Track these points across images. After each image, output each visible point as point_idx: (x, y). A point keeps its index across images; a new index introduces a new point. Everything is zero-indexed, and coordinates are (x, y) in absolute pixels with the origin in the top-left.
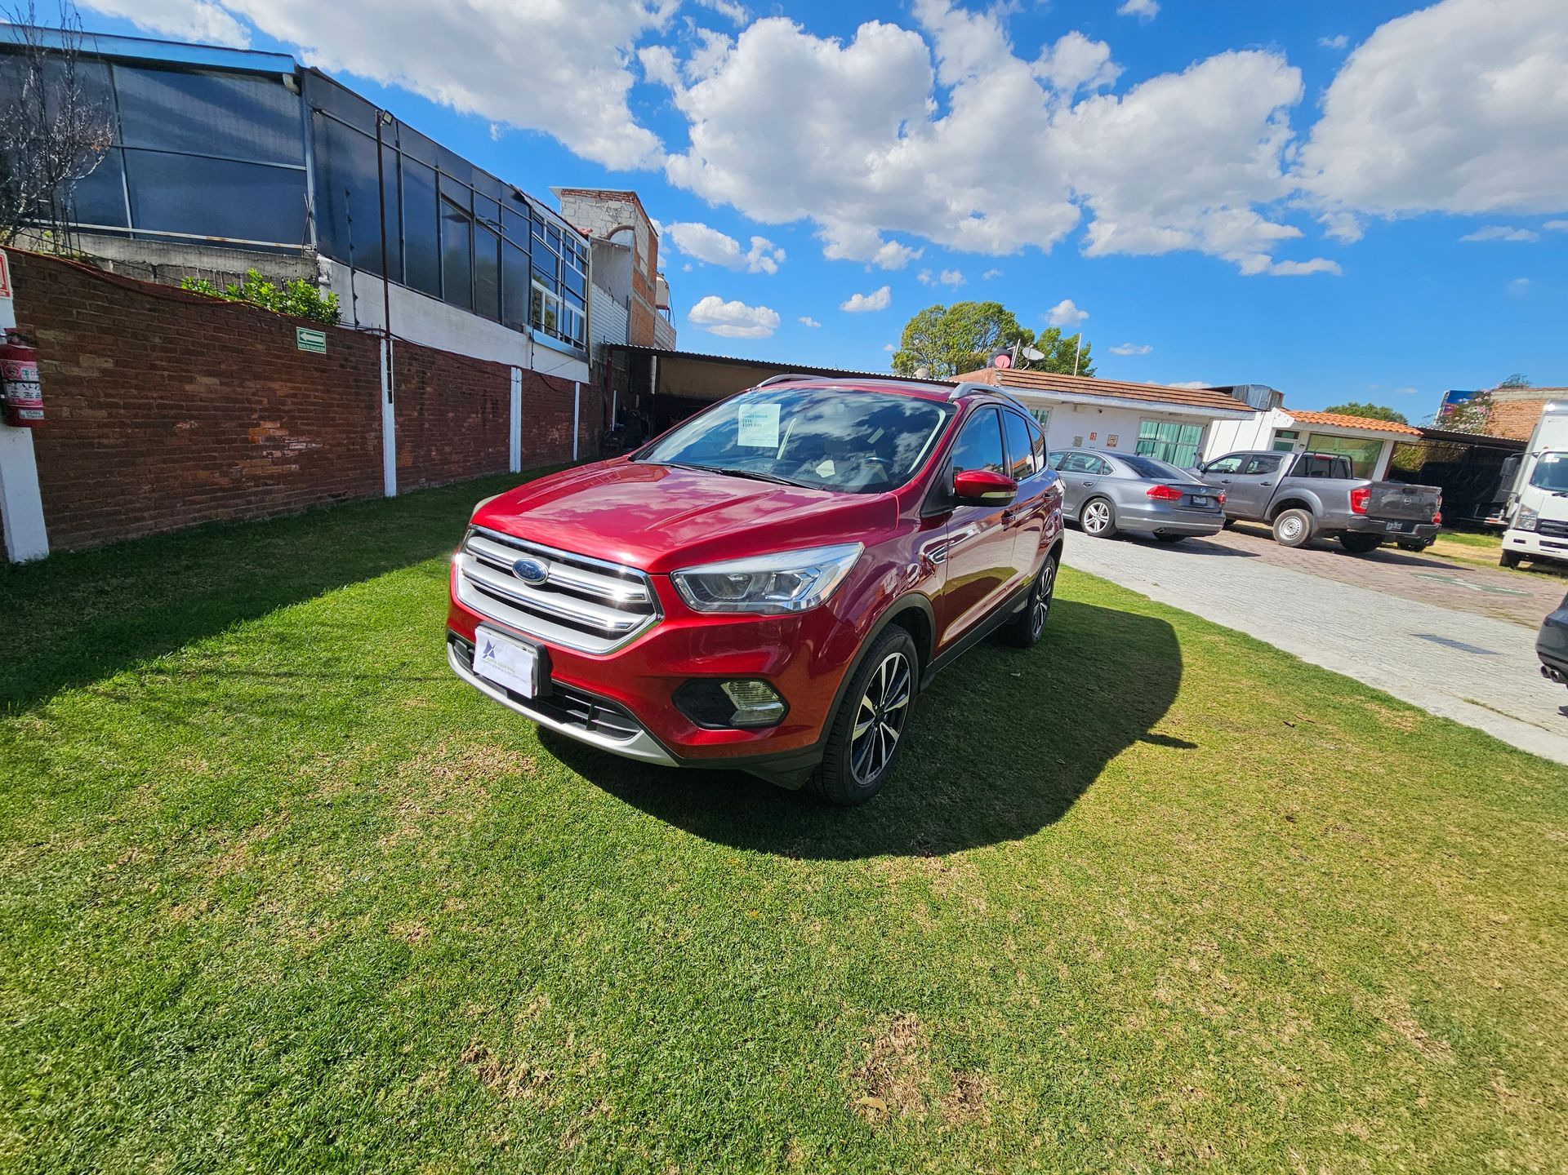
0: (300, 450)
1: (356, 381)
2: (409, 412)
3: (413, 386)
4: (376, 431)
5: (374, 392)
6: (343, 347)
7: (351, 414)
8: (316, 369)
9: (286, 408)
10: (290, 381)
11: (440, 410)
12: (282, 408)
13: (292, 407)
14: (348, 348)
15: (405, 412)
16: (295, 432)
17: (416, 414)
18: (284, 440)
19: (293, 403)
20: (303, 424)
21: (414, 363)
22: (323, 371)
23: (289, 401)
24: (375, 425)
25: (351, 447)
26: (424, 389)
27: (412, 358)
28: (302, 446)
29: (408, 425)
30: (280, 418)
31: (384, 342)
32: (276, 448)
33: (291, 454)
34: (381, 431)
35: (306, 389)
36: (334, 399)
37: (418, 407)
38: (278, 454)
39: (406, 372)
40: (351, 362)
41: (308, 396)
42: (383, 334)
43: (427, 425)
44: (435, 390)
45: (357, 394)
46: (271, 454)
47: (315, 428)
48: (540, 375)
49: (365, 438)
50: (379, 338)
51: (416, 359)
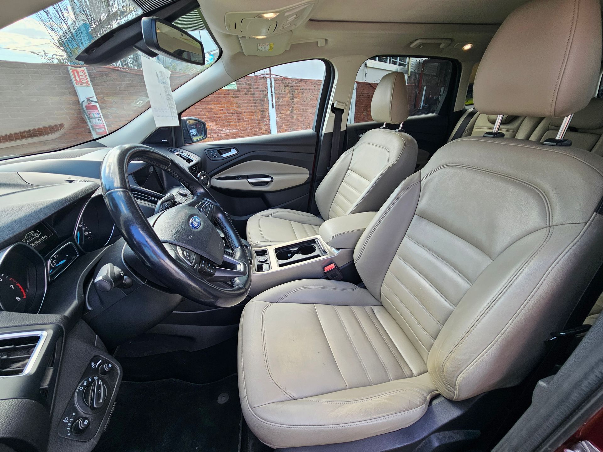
0: (227, 133)
1: (254, 100)
2: (285, 112)
3: (286, 99)
4: (266, 122)
5: (265, 104)
6: (246, 85)
7: (252, 115)
8: (232, 97)
9: (218, 116)
10: (219, 104)
11: (303, 109)
12: (216, 116)
13: (221, 115)
14: (249, 85)
15: (282, 112)
16: (223, 126)
17: (289, 112)
18: (218, 129)
19: (222, 114)
20: (228, 122)
21: (288, 88)
22: (236, 97)
23: (219, 112)
24: (266, 119)
25: (253, 130)
26: (293, 99)
27: (286, 85)
28: (228, 132)
29: (284, 118)
30: (215, 121)
31: (269, 79)
32: (214, 133)
33: (222, 135)
34: (269, 122)
35: (227, 107)
36: (243, 109)
37: (290, 109)
38: (216, 135)
39: (283, 93)
40: (251, 91)
41: (230, 110)
42: (268, 76)
43: (295, 117)
44: (300, 100)
45: (255, 106)
46: (212, 136)
47: (234, 123)
48: (370, 84)
49: (261, 126)
50: (266, 78)
51: (289, 86)
